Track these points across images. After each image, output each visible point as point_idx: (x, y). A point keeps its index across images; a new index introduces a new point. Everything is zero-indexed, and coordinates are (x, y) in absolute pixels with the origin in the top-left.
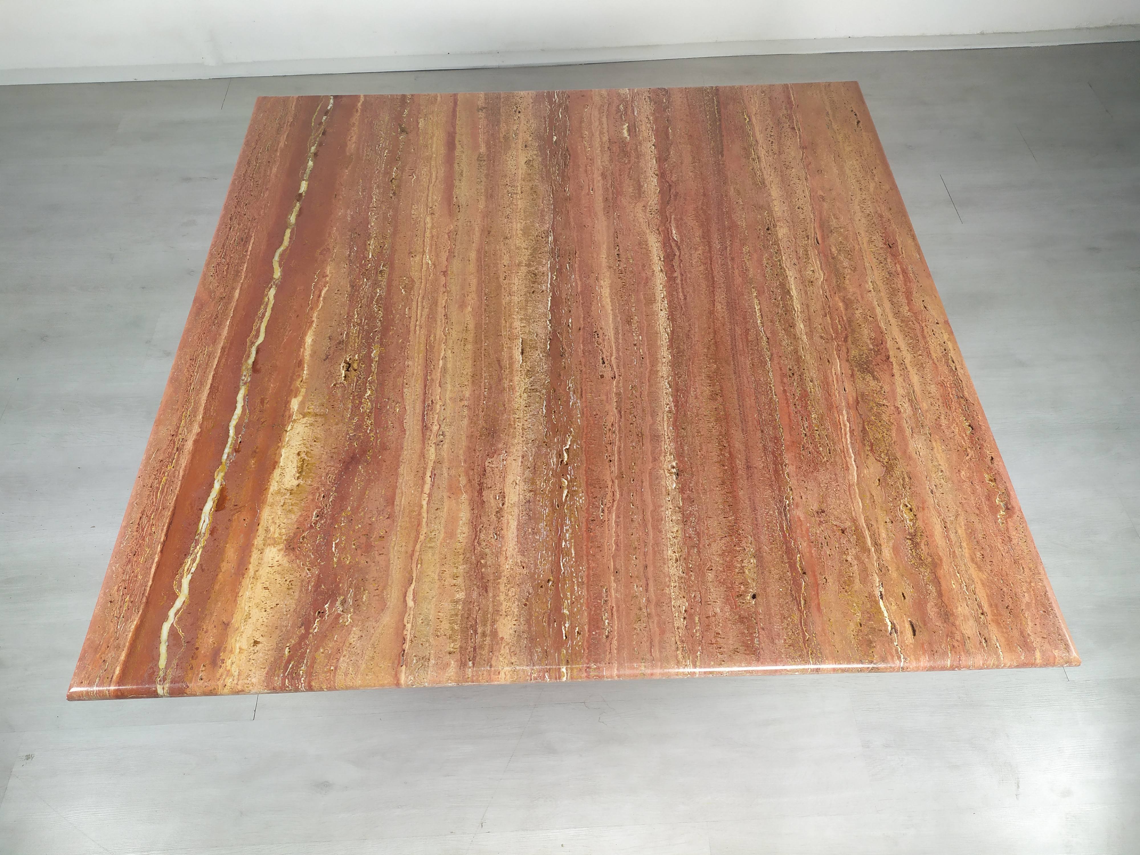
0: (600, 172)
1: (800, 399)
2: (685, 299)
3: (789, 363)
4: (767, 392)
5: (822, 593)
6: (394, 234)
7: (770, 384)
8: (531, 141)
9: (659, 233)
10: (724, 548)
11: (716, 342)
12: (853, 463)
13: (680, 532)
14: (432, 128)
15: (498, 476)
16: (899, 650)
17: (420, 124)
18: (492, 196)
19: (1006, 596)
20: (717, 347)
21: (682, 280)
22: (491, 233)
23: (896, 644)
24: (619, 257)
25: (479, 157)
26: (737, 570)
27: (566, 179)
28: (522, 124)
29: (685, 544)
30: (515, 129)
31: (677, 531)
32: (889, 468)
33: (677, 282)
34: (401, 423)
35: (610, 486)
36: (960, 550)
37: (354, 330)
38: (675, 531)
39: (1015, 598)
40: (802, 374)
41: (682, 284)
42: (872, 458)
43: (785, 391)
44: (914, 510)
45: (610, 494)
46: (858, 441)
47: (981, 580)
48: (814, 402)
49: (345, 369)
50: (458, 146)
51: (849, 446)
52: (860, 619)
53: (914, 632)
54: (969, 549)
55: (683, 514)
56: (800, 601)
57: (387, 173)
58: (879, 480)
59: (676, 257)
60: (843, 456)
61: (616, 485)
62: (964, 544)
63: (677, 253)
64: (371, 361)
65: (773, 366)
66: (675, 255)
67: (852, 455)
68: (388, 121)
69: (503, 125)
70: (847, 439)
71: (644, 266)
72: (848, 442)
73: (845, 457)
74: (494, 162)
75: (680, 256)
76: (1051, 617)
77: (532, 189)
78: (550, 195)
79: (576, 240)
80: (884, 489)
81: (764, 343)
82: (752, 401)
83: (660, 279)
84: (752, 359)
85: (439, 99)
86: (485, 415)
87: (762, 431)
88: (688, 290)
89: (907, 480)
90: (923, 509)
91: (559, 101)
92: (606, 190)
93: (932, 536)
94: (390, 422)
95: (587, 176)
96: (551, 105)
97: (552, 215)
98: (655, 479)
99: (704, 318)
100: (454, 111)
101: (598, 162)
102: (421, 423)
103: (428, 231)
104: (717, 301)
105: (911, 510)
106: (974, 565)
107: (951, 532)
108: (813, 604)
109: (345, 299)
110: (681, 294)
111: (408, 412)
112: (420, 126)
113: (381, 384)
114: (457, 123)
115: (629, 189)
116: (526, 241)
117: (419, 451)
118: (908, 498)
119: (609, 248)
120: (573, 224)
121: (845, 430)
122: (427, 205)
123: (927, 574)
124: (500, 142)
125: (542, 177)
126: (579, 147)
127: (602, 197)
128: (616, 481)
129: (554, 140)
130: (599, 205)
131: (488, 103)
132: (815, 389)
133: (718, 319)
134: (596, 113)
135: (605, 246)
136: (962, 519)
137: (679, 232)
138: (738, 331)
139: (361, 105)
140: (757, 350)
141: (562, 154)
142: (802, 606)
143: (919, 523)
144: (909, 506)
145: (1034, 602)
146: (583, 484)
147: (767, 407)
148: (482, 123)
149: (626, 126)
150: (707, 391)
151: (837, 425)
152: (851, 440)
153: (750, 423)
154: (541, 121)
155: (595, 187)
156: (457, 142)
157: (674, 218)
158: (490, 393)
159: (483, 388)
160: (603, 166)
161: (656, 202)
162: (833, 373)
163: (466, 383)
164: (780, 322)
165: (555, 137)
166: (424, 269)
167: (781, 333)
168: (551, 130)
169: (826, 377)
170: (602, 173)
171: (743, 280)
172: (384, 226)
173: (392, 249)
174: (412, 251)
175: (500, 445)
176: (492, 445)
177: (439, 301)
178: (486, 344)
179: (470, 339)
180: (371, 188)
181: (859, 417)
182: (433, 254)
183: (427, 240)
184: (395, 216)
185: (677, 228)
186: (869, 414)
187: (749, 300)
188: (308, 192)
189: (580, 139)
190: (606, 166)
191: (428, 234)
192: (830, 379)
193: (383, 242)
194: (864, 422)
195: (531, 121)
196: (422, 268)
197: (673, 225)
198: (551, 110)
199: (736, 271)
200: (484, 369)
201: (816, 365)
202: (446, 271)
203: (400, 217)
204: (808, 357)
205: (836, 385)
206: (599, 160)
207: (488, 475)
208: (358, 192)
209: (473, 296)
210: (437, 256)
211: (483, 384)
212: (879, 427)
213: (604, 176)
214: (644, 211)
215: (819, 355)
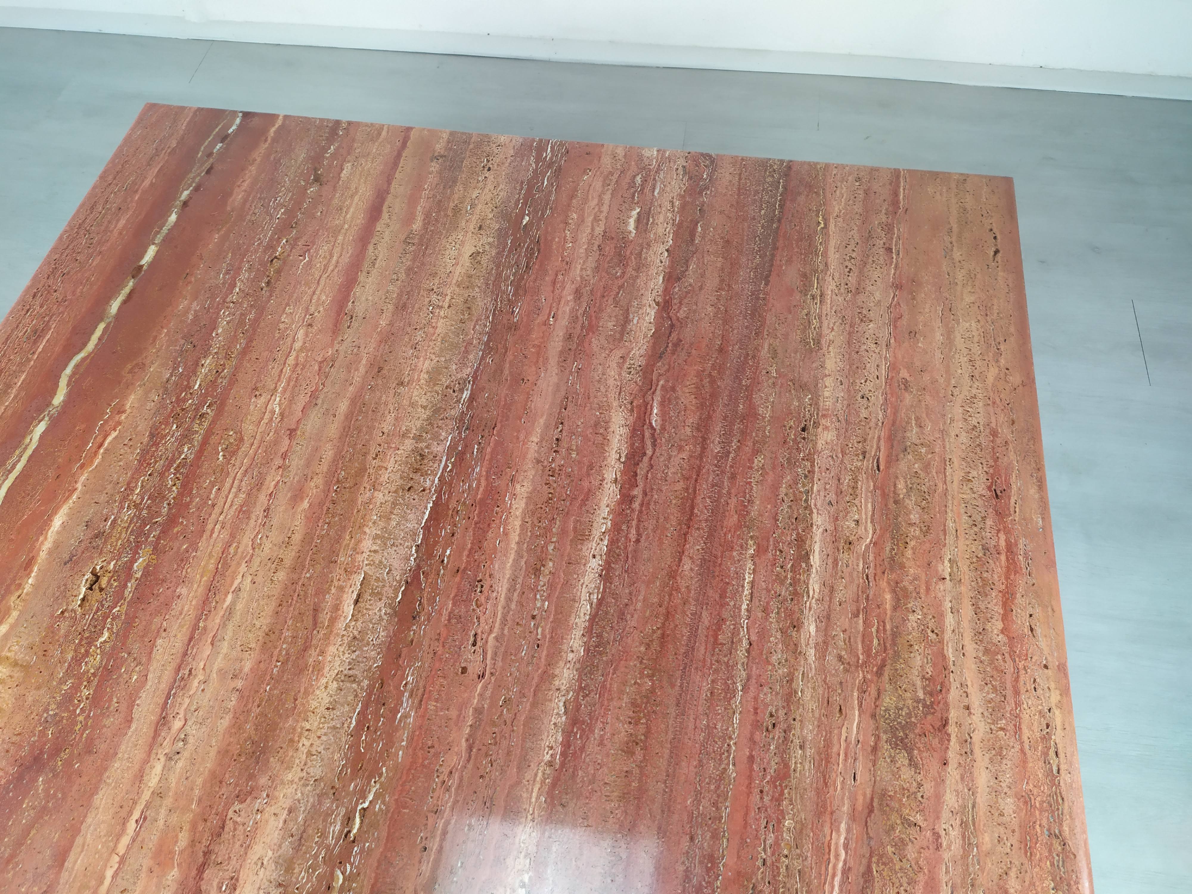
0: (573, 286)
1: (773, 781)
2: (638, 541)
3: (772, 701)
4: (721, 755)
6: (245, 352)
7: (730, 738)
8: (491, 219)
9: (632, 410)
11: (663, 635)
14: (359, 180)
15: (239, 843)
17: (344, 172)
18: (404, 307)
20: (662, 645)
21: (642, 505)
22: (383, 372)
24: (558, 445)
25: (408, 237)
27: (521, 292)
28: (486, 190)
30: (474, 197)
33: (634, 506)
34: (131, 706)
37: (127, 514)
40: (790, 728)
41: (641, 512)
48: (797, 795)
49: (88, 586)
50: (385, 215)
57: (271, 247)
59: (646, 459)
63: (649, 452)
64: (129, 576)
65: (744, 702)
66: (645, 454)
68: (302, 162)
69: (459, 188)
71: (591, 467)
74: (426, 249)
75: (651, 458)
77: (466, 302)
78: (488, 317)
79: (503, 403)
81: (741, 653)
82: (692, 768)
83: (608, 497)
84: (713, 681)
85: (384, 133)
87: (692, 839)
88: (646, 524)
91: (551, 158)
92: (574, 319)
94: (115, 700)
95: (553, 292)
96: (537, 163)
97: (481, 353)
99: (658, 584)
100: (399, 156)
101: (576, 271)
102: (158, 710)
103: (294, 354)
104: (686, 553)
109: (133, 457)
110: (633, 531)
111: (149, 683)
112: (342, 175)
113: (129, 622)
114: (396, 176)
115: (609, 324)
116: (429, 394)
117: (137, 767)
119: (547, 426)
120: (506, 372)
122: (307, 309)
124: (446, 216)
125: (487, 284)
126: (557, 240)
127: (565, 331)
129: (524, 223)
130: (556, 344)
131: (450, 149)
133: (678, 590)
134: (598, 184)
135: (542, 421)
137: (663, 414)
138: (706, 619)
139: (275, 132)
140: (727, 664)
141: (528, 247)
146: (366, 890)
147: (712, 787)
148: (432, 179)
149: (634, 213)
150: (623, 730)
151: (823, 853)
153: (676, 817)
154: (516, 189)
155: (560, 312)
156: (385, 209)
157: (663, 386)
158: (282, 671)
159: (275, 658)
160: (581, 277)
161: (642, 352)
162: (843, 738)
163: (253, 645)
164: (778, 613)
165: (527, 218)
166: (265, 421)
167: (775, 638)
168: (525, 204)
169: (828, 745)
170: (577, 290)
171: (739, 521)
172: (235, 336)
173: (231, 379)
174: (258, 385)
175: (263, 780)
176: (252, 777)
177: (267, 483)
178: (308, 575)
179: (288, 562)
180: (240, 268)
181: (866, 842)
182: (287, 395)
183: (287, 370)
184: (256, 321)
185: (662, 404)
186: (885, 839)
187: (739, 561)
188: (152, 264)
189: (562, 226)
190: (586, 278)
191: (291, 360)
192: (835, 750)
193: (224, 365)
194: (871, 856)
195: (502, 186)
196: (262, 419)
197: (657, 398)
198: (535, 171)
199: (733, 501)
200: (290, 623)
201: (817, 715)
202: (295, 430)
203: (262, 324)
204: (808, 694)
205: (841, 766)
206: (579, 267)
207: (225, 836)
208: (218, 274)
209: (319, 480)
210: (291, 401)
211: (276, 652)
212: (896, 873)
213: (578, 294)
214: (620, 366)
215: (826, 695)
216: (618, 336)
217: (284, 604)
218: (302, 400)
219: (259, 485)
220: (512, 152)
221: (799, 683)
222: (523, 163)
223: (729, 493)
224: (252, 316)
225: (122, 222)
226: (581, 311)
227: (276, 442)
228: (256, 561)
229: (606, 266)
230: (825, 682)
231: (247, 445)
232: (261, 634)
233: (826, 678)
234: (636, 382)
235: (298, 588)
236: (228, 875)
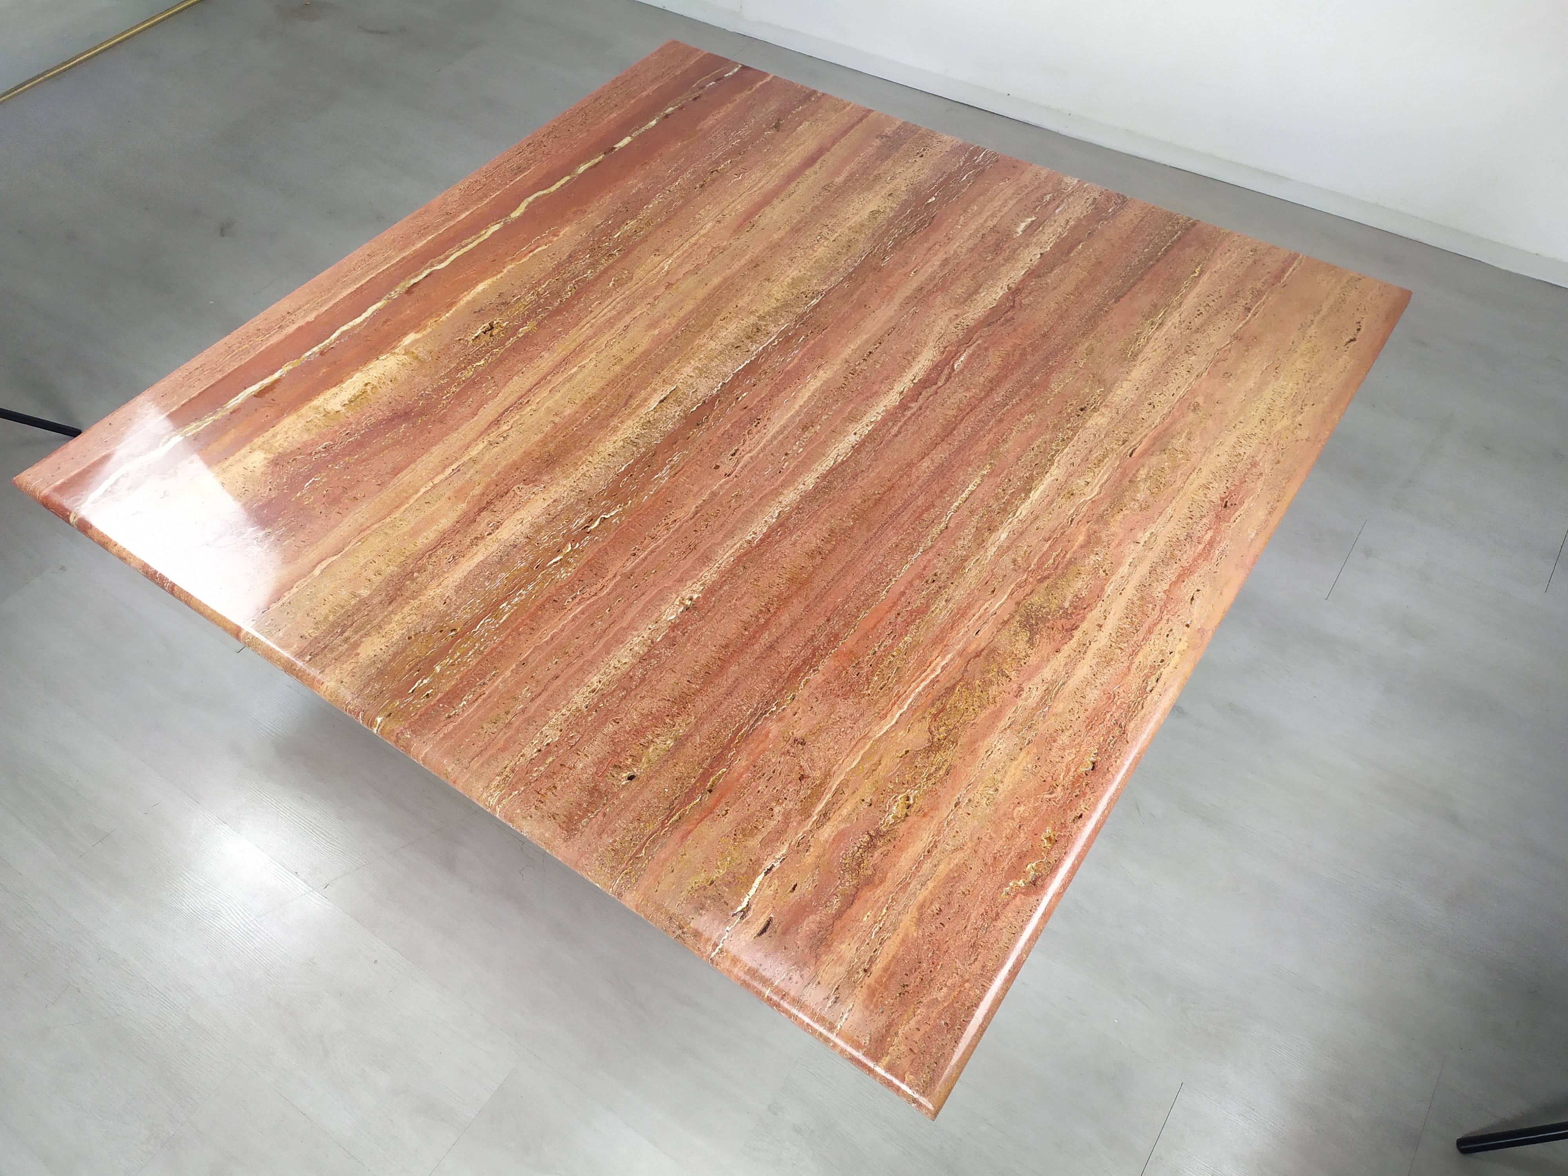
0: (945, 256)
1: (911, 613)
2: (896, 436)
3: (941, 567)
4: (881, 583)
5: (707, 822)
7: (895, 576)
8: (903, 191)
9: (943, 353)
10: (654, 710)
11: (880, 499)
12: (897, 716)
13: (626, 666)
14: (810, 136)
15: (512, 506)
16: (725, 937)
17: (801, 126)
18: (798, 230)
19: (917, 973)
20: (876, 504)
21: (914, 414)
22: (758, 268)
23: (728, 928)
24: (868, 356)
25: (828, 185)
26: (642, 741)
27: (899, 247)
28: (911, 170)
29: (619, 680)
30: (898, 171)
31: (625, 663)
32: (934, 747)
33: (906, 413)
34: (480, 406)
35: (607, 578)
36: (918, 887)
37: (530, 297)
38: (624, 662)
39: (926, 983)
40: (945, 587)
41: (909, 418)
42: (926, 724)
43: (903, 593)
44: (913, 810)
45: (599, 586)
46: (930, 696)
47: (907, 935)
48: (924, 625)
49: (484, 330)
50: (817, 165)
51: (913, 695)
52: (717, 877)
53: (764, 930)
54: (931, 893)
55: (649, 651)
56: (674, 815)
57: (717, 162)
58: (907, 752)
59: (934, 387)
60: (893, 701)
61: (615, 581)
62: (930, 885)
63: (940, 384)
64: (514, 334)
65: (919, 559)
66: (936, 383)
67: (906, 707)
68: (771, 111)
69: (889, 163)
70: (918, 687)
71: (887, 378)
72: (917, 690)
73: (894, 703)
74: (838, 197)
75: (939, 388)
76: (949, 1036)
77: (850, 241)
78: (862, 257)
79: (840, 316)
80: (902, 765)
81: (936, 530)
82: (854, 582)
83: (891, 399)
84: (903, 539)
85: (848, 108)
86: (563, 442)
87: (828, 621)
88: (909, 427)
89: (941, 772)
90: (925, 815)
91: (979, 162)
92: (932, 278)
93: (902, 850)
94: (471, 400)
95: (925, 255)
96: (965, 162)
97: (842, 278)
98: (661, 597)
99: (896, 467)
100: (851, 127)
101: (954, 246)
102: (497, 416)
103: (698, 235)
104: (930, 456)
105: (908, 807)
106: (916, 914)
107: (929, 861)
108: (684, 827)
109: (550, 265)
110: (896, 428)
111: (497, 399)
112: (798, 128)
113: (501, 362)
114: (842, 140)
115: (959, 290)
116: (785, 293)
117: (467, 441)
118: (919, 792)
119: (867, 341)
120: (855, 297)
121: (927, 676)
122: (724, 209)
123: (849, 882)
124: (867, 178)
125: (873, 235)
126: (950, 220)
127: (919, 284)
128: (618, 578)
129: (930, 201)
130: (907, 290)
131: (897, 134)
132: (941, 611)
133: (909, 476)
134: (1009, 191)
135: (865, 337)
136: (959, 857)
137: (967, 365)
138: (921, 501)
140: (920, 533)
141: (922, 219)
142: (670, 822)
143: (902, 828)
144: (911, 801)
145: (946, 1004)
146: (583, 562)
147: (863, 598)
148: (869, 151)
149: (1029, 220)
150: (814, 544)
151: (923, 664)
152: (923, 690)
153: (824, 604)
154: (937, 175)
155: (922, 270)
156: (820, 160)
157: (979, 344)
158: (589, 423)
159: (588, 414)
160: (955, 252)
161: (976, 317)
162: (985, 607)
163: (577, 402)
164: (982, 517)
165: (934, 199)
166: (654, 272)
167: (969, 531)
168: (937, 189)
169: (969, 606)
170: (946, 259)
171: (987, 450)
172: (660, 212)
173: (643, 238)
174: (660, 248)
175: (546, 478)
176: (539, 473)
177: (635, 310)
178: (636, 374)
179: (626, 362)
180: (686, 170)
181: (961, 671)
182: (678, 261)
183: (687, 246)
184: (681, 207)
185: (971, 356)
186: (978, 675)
187: (970, 474)
188: (621, 149)
189: (960, 212)
190: (959, 253)
191: (693, 240)
192: (973, 611)
193: (643, 228)
194: (960, 680)
195: (926, 171)
196: (652, 270)
197: (969, 351)
198: (960, 168)
199: (990, 437)
200: (609, 397)
201: (972, 587)
202: (673, 284)
203: (684, 211)
204: (973, 573)
205: (971, 622)
206: (957, 244)
207: (505, 498)
208: (668, 169)
209: (674, 321)
210: (680, 265)
211: (591, 411)
212: (973, 696)
213: (945, 262)
214: (951, 321)
215: (988, 579)
216: (962, 300)
217: (611, 385)
218: (688, 267)
219: (629, 310)
220: (948, 149)
221: (970, 564)
222: (954, 160)
223: (990, 430)
224: (679, 204)
225: (614, 115)
226: (940, 275)
227: (654, 288)
228: (604, 354)
229: (981, 250)
230: (992, 570)
231: (633, 282)
232: (586, 397)
233: (995, 568)
234: (957, 335)
235: (625, 379)
236: (497, 519)
